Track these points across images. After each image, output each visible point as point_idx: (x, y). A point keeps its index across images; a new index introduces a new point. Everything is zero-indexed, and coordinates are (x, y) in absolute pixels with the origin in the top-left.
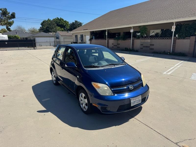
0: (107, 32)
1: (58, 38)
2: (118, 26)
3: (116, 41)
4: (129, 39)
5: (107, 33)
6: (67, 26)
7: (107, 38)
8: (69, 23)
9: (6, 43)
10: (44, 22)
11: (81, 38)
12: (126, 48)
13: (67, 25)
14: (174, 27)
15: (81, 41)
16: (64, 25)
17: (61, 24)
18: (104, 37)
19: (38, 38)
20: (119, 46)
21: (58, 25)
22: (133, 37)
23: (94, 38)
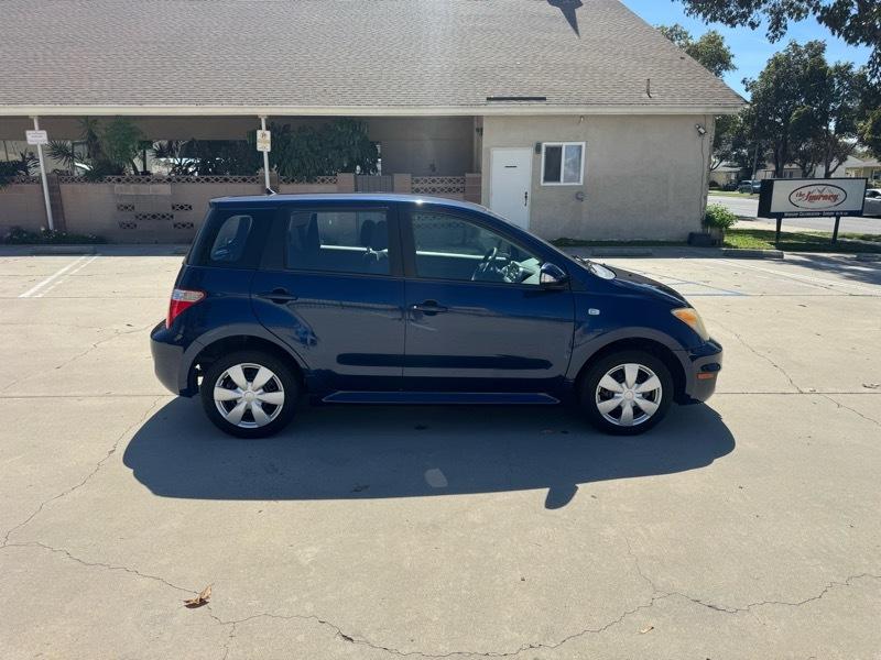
14: (264, 135)
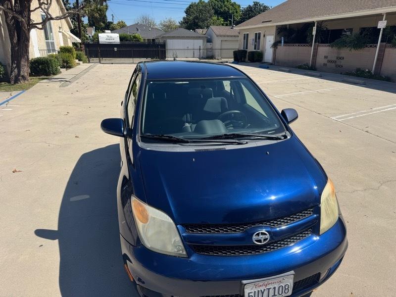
0: (317, 27)
1: (209, 41)
2: (346, 12)
3: (335, 49)
4: (371, 46)
5: (315, 29)
6: (235, 14)
7: (315, 42)
8: (241, 9)
9: (116, 49)
10: (190, 7)
11: (256, 41)
12: (358, 70)
13: (237, 12)
15: (255, 49)
16: (231, 12)
17: (225, 9)
18: (308, 39)
19: (171, 40)
20: (342, 62)
21: (218, 13)
22: (382, 41)
23: (283, 41)
